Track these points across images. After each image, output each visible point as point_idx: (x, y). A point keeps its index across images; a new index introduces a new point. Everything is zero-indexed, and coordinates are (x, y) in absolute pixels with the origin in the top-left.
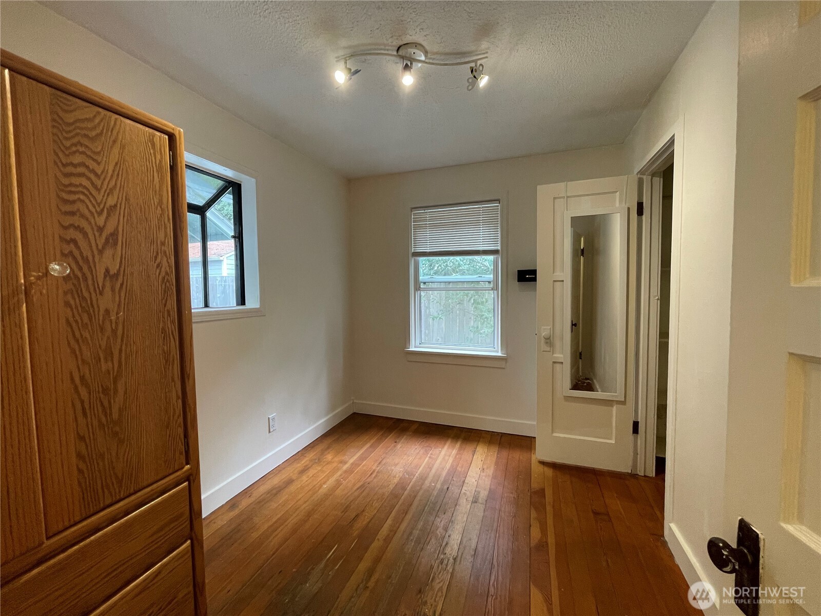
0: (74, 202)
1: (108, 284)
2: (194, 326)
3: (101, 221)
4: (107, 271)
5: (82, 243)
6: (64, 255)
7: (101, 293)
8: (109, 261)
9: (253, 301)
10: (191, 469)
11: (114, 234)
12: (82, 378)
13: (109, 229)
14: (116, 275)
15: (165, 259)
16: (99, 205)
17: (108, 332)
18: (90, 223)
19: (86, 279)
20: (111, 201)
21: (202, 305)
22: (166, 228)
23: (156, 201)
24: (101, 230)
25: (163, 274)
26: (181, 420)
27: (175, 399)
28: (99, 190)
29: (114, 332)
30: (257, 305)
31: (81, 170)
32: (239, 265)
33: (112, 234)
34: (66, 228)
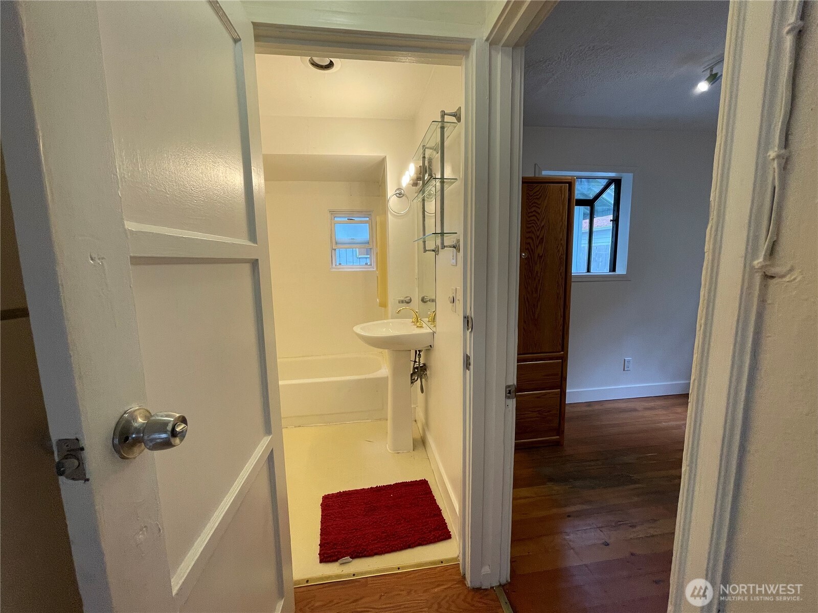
0: (530, 227)
1: (538, 260)
2: (572, 284)
3: (538, 233)
4: (539, 254)
5: (532, 245)
6: (526, 249)
7: (536, 264)
8: (540, 251)
9: (621, 269)
10: (563, 354)
11: (542, 239)
12: (527, 298)
13: (541, 237)
14: (542, 256)
15: (561, 248)
16: (538, 226)
17: (537, 280)
18: (535, 235)
19: (531, 259)
20: (543, 224)
21: (585, 270)
22: (563, 232)
23: (560, 219)
24: (538, 237)
25: (560, 254)
26: (561, 328)
27: (560, 317)
28: (539, 220)
29: (539, 280)
30: (624, 272)
31: (534, 213)
32: (614, 241)
33: (541, 238)
34: (527, 238)
